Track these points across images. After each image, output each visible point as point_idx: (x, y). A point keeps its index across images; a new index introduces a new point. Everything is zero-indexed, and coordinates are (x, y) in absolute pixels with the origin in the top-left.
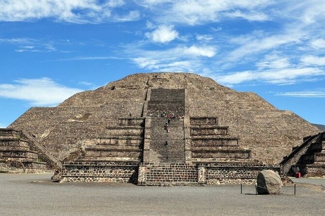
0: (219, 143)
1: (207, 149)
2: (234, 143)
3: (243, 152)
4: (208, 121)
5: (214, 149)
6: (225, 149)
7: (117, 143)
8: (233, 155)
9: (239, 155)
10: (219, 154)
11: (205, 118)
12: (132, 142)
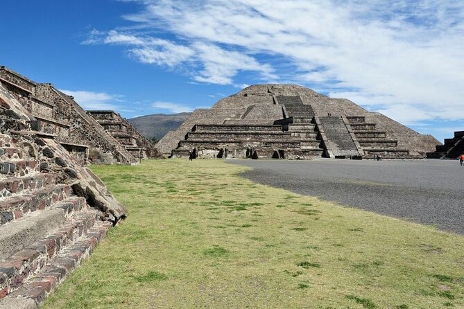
0: (372, 135)
1: (365, 139)
2: (383, 135)
3: (391, 142)
4: (358, 119)
5: (369, 140)
6: (377, 139)
7: (299, 135)
8: (385, 144)
9: (389, 144)
10: (375, 144)
11: (356, 117)
12: (310, 134)
